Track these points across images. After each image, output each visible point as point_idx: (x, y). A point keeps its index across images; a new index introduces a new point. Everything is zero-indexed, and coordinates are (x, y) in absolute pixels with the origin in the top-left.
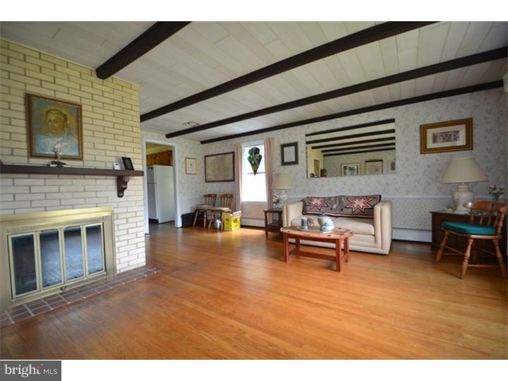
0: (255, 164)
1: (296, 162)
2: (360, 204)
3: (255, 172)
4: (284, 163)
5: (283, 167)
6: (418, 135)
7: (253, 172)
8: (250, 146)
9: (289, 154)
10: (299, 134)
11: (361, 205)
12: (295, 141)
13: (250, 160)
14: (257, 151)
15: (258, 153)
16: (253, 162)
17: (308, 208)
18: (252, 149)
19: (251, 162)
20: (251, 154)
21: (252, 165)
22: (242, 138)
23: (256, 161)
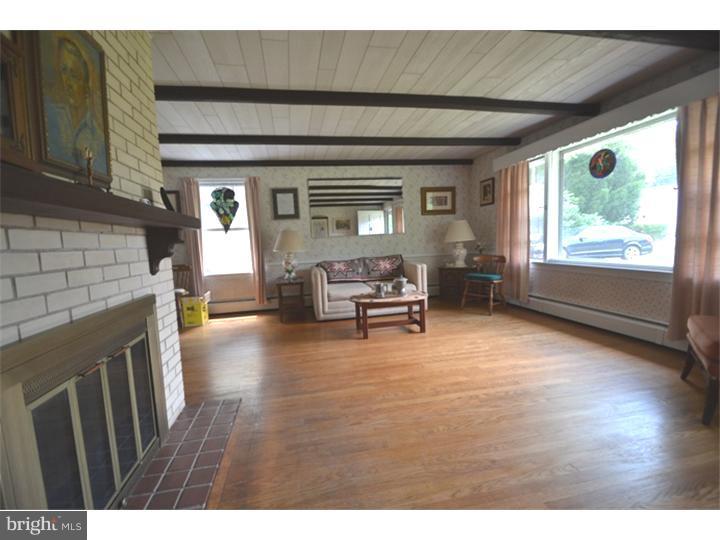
0: (226, 214)
1: (296, 216)
2: (385, 265)
3: (227, 228)
4: (277, 216)
5: (276, 223)
6: (419, 196)
7: (221, 227)
8: (214, 185)
9: (285, 204)
10: (298, 178)
11: (388, 266)
12: (294, 186)
13: (216, 207)
14: (230, 194)
15: (232, 198)
16: (222, 212)
17: (332, 275)
18: (220, 191)
19: (217, 211)
20: (218, 198)
21: (219, 215)
22: (195, 169)
23: (228, 211)
